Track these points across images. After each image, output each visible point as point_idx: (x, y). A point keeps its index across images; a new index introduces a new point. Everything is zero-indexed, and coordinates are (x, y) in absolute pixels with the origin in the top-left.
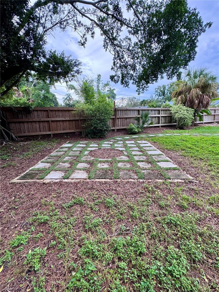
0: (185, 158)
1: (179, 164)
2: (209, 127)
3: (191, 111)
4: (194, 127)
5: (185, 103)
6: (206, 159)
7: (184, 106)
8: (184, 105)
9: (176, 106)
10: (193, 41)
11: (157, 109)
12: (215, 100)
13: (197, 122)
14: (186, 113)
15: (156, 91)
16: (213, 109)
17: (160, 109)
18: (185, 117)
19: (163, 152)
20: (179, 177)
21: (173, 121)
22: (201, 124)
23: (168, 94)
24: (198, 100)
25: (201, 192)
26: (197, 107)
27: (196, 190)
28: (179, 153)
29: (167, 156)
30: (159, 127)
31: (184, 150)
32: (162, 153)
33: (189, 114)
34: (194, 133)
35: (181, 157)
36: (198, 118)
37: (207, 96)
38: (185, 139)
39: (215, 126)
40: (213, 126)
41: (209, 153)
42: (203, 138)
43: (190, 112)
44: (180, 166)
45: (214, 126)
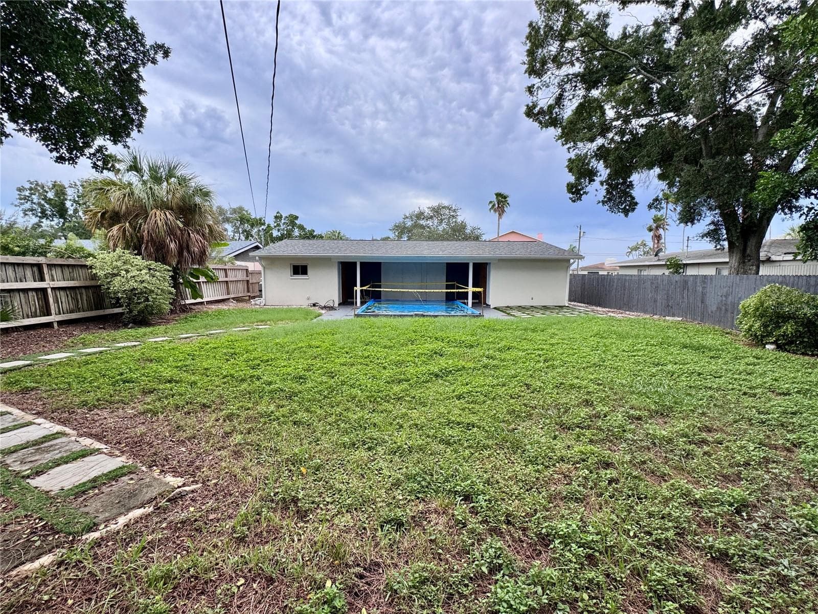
0: (155, 419)
1: (135, 447)
2: (220, 312)
3: (163, 272)
4: (183, 316)
5: (140, 246)
6: (218, 401)
7: (136, 255)
8: (136, 252)
9: (111, 255)
10: (126, 74)
11: (29, 259)
12: (219, 245)
13: (188, 302)
14: (147, 277)
15: (26, 199)
16: (219, 266)
17: (41, 260)
18: (145, 288)
19: (63, 423)
20: (132, 503)
21: (107, 301)
22: (199, 306)
23: (81, 213)
24: (175, 242)
25: (211, 517)
26: (179, 262)
27: (196, 520)
28: (133, 408)
29: (81, 436)
30: (49, 325)
31: (151, 392)
32: (58, 428)
33: (159, 280)
34: (182, 334)
35: (141, 419)
36: (188, 291)
37: (198, 233)
38: (155, 354)
39: (234, 309)
40: (229, 310)
41: (225, 383)
42: (207, 344)
43: (158, 274)
44: (135, 456)
45: (231, 308)
